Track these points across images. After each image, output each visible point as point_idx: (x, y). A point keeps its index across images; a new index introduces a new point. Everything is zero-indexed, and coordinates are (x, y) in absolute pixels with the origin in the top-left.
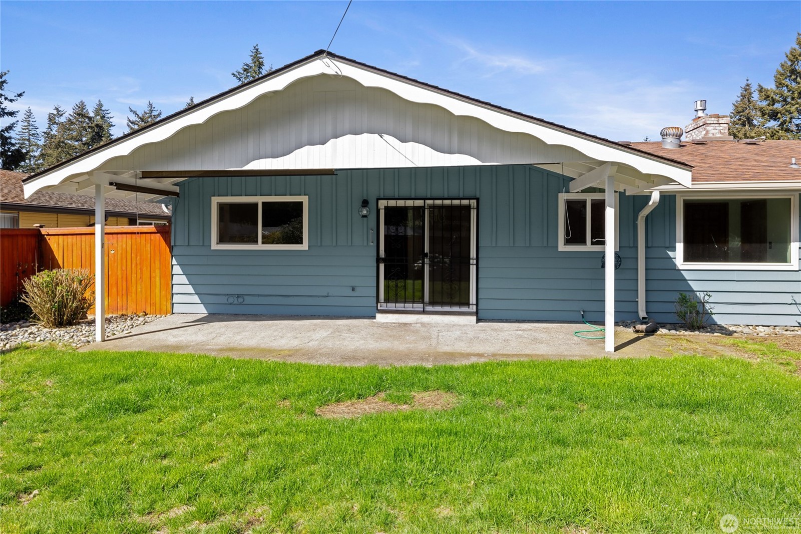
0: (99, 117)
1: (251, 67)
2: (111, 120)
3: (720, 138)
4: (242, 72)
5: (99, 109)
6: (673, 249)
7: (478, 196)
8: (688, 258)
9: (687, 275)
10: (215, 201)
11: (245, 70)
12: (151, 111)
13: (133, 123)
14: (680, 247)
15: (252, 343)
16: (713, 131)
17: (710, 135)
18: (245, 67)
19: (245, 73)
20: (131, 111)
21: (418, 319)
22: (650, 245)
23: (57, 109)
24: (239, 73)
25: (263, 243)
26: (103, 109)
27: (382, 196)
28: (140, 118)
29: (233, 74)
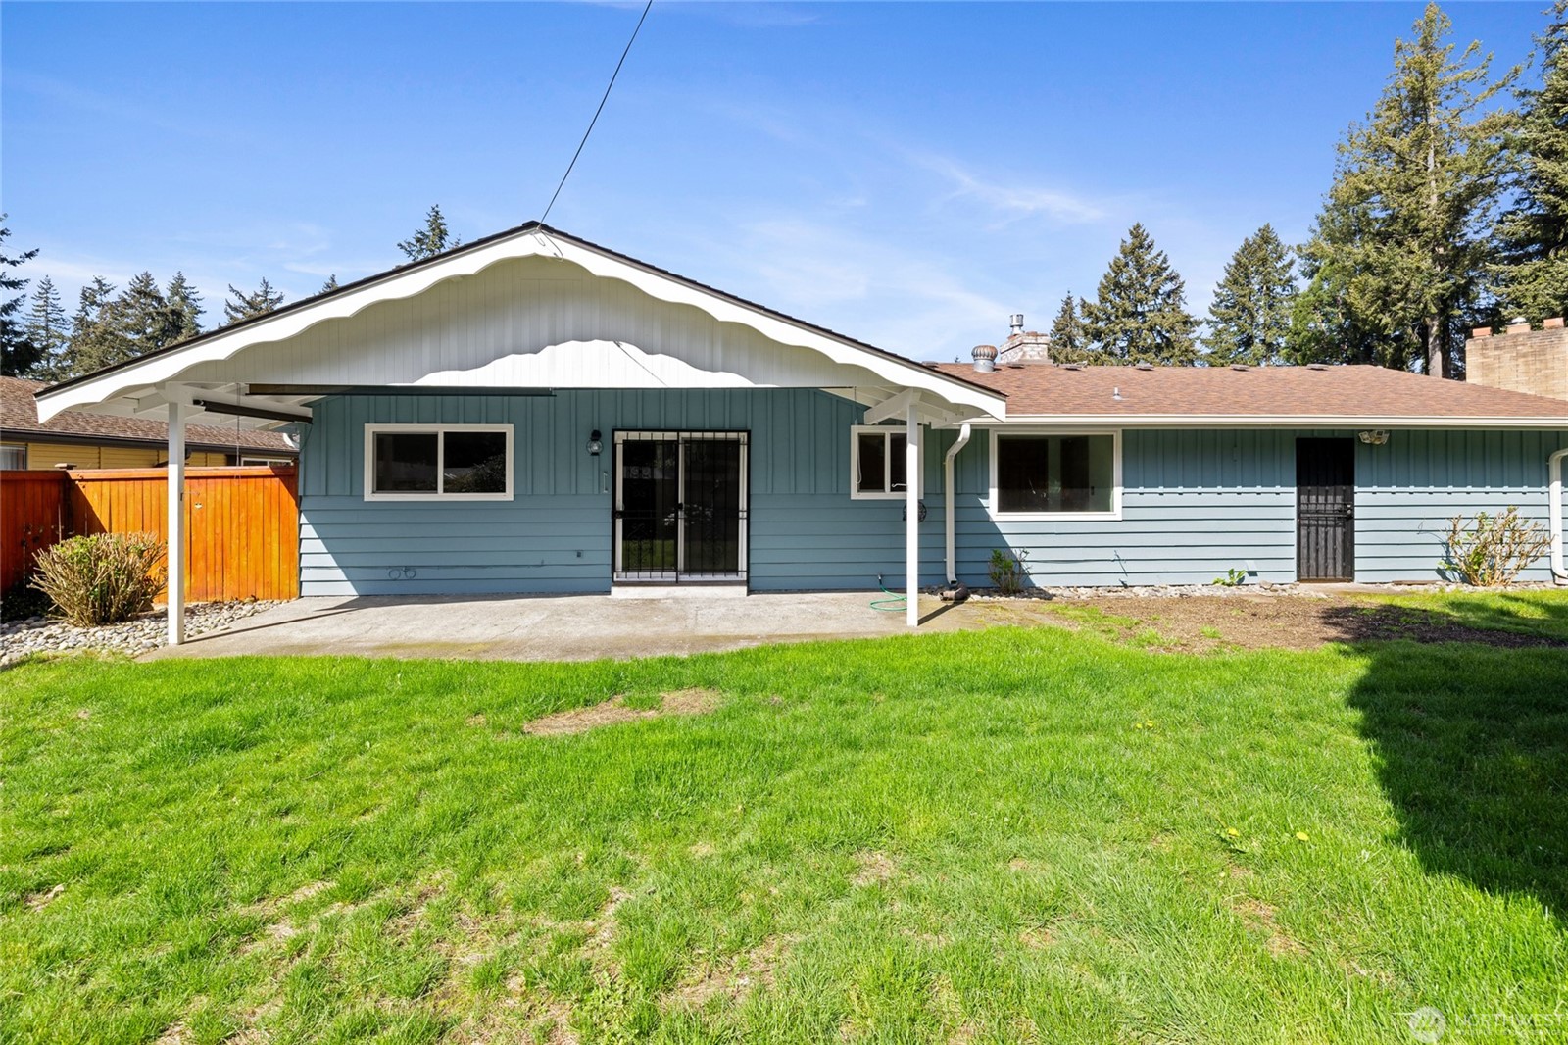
0: (177, 298)
1: (428, 237)
2: (199, 303)
3: (1038, 360)
4: (415, 243)
5: (178, 287)
6: (986, 496)
7: (749, 428)
8: (1004, 506)
9: (1002, 528)
10: (371, 430)
11: (419, 240)
12: (266, 293)
13: (236, 309)
14: (994, 493)
15: (428, 635)
16: (1031, 353)
17: (1028, 357)
18: (419, 236)
19: (418, 245)
20: (233, 290)
21: (669, 593)
22: (959, 491)
23: (99, 282)
24: (409, 243)
25: (445, 491)
26: (185, 285)
27: (620, 426)
28: (248, 303)
29: (400, 245)
